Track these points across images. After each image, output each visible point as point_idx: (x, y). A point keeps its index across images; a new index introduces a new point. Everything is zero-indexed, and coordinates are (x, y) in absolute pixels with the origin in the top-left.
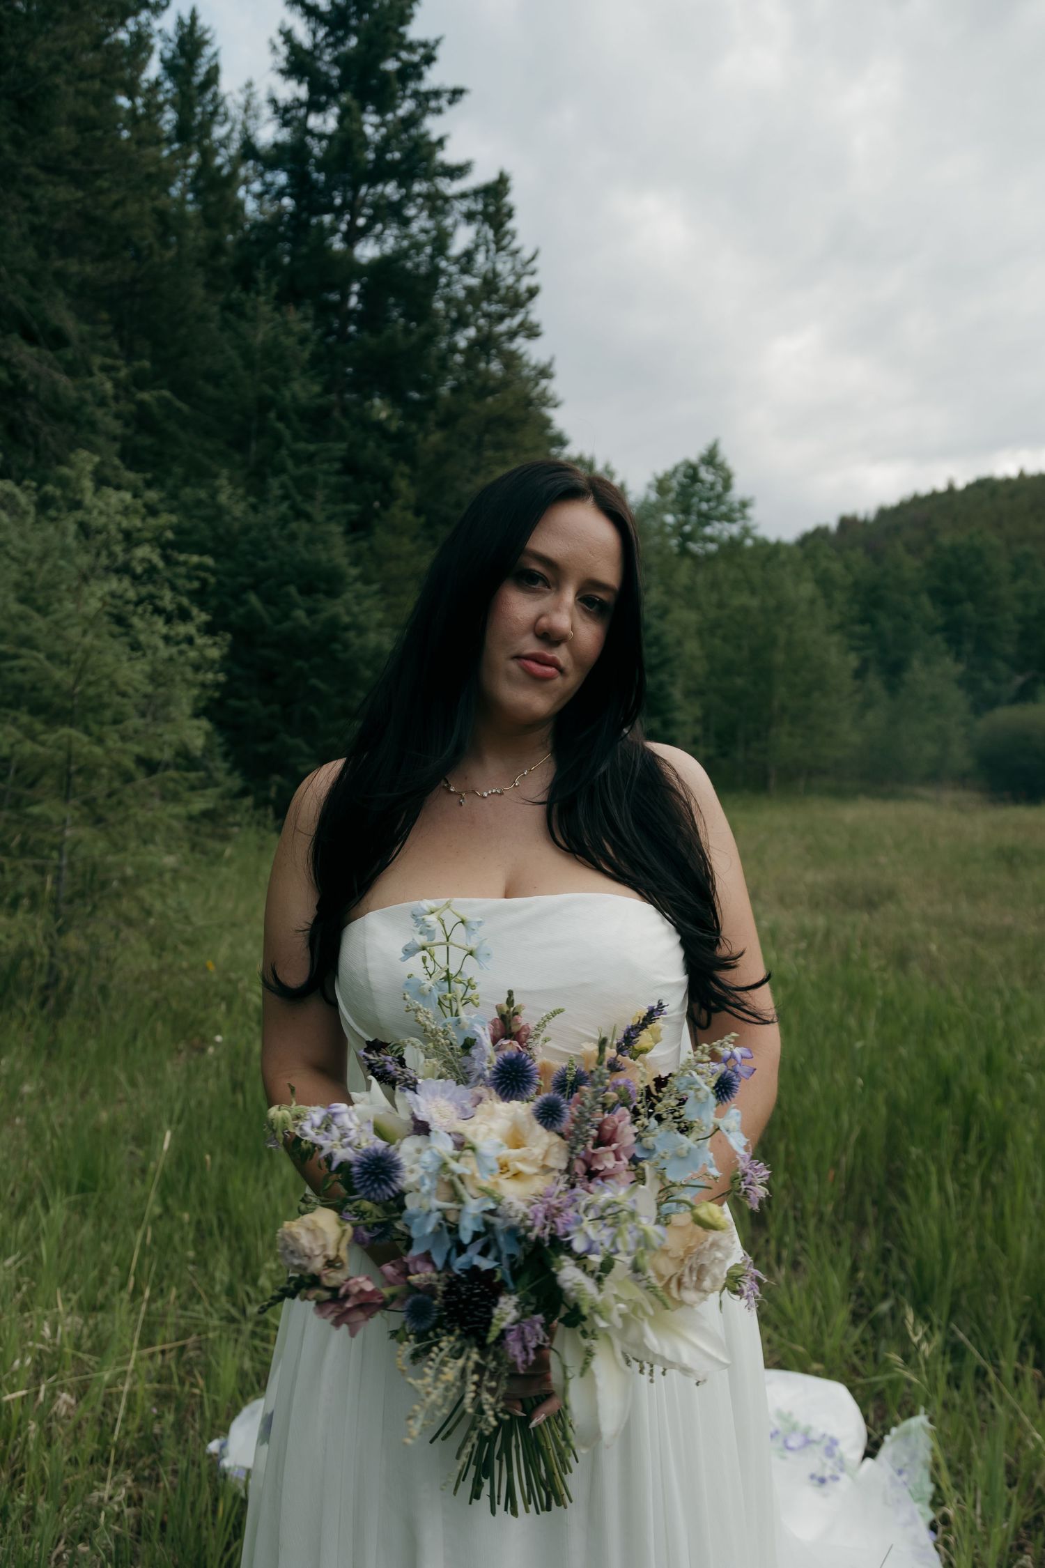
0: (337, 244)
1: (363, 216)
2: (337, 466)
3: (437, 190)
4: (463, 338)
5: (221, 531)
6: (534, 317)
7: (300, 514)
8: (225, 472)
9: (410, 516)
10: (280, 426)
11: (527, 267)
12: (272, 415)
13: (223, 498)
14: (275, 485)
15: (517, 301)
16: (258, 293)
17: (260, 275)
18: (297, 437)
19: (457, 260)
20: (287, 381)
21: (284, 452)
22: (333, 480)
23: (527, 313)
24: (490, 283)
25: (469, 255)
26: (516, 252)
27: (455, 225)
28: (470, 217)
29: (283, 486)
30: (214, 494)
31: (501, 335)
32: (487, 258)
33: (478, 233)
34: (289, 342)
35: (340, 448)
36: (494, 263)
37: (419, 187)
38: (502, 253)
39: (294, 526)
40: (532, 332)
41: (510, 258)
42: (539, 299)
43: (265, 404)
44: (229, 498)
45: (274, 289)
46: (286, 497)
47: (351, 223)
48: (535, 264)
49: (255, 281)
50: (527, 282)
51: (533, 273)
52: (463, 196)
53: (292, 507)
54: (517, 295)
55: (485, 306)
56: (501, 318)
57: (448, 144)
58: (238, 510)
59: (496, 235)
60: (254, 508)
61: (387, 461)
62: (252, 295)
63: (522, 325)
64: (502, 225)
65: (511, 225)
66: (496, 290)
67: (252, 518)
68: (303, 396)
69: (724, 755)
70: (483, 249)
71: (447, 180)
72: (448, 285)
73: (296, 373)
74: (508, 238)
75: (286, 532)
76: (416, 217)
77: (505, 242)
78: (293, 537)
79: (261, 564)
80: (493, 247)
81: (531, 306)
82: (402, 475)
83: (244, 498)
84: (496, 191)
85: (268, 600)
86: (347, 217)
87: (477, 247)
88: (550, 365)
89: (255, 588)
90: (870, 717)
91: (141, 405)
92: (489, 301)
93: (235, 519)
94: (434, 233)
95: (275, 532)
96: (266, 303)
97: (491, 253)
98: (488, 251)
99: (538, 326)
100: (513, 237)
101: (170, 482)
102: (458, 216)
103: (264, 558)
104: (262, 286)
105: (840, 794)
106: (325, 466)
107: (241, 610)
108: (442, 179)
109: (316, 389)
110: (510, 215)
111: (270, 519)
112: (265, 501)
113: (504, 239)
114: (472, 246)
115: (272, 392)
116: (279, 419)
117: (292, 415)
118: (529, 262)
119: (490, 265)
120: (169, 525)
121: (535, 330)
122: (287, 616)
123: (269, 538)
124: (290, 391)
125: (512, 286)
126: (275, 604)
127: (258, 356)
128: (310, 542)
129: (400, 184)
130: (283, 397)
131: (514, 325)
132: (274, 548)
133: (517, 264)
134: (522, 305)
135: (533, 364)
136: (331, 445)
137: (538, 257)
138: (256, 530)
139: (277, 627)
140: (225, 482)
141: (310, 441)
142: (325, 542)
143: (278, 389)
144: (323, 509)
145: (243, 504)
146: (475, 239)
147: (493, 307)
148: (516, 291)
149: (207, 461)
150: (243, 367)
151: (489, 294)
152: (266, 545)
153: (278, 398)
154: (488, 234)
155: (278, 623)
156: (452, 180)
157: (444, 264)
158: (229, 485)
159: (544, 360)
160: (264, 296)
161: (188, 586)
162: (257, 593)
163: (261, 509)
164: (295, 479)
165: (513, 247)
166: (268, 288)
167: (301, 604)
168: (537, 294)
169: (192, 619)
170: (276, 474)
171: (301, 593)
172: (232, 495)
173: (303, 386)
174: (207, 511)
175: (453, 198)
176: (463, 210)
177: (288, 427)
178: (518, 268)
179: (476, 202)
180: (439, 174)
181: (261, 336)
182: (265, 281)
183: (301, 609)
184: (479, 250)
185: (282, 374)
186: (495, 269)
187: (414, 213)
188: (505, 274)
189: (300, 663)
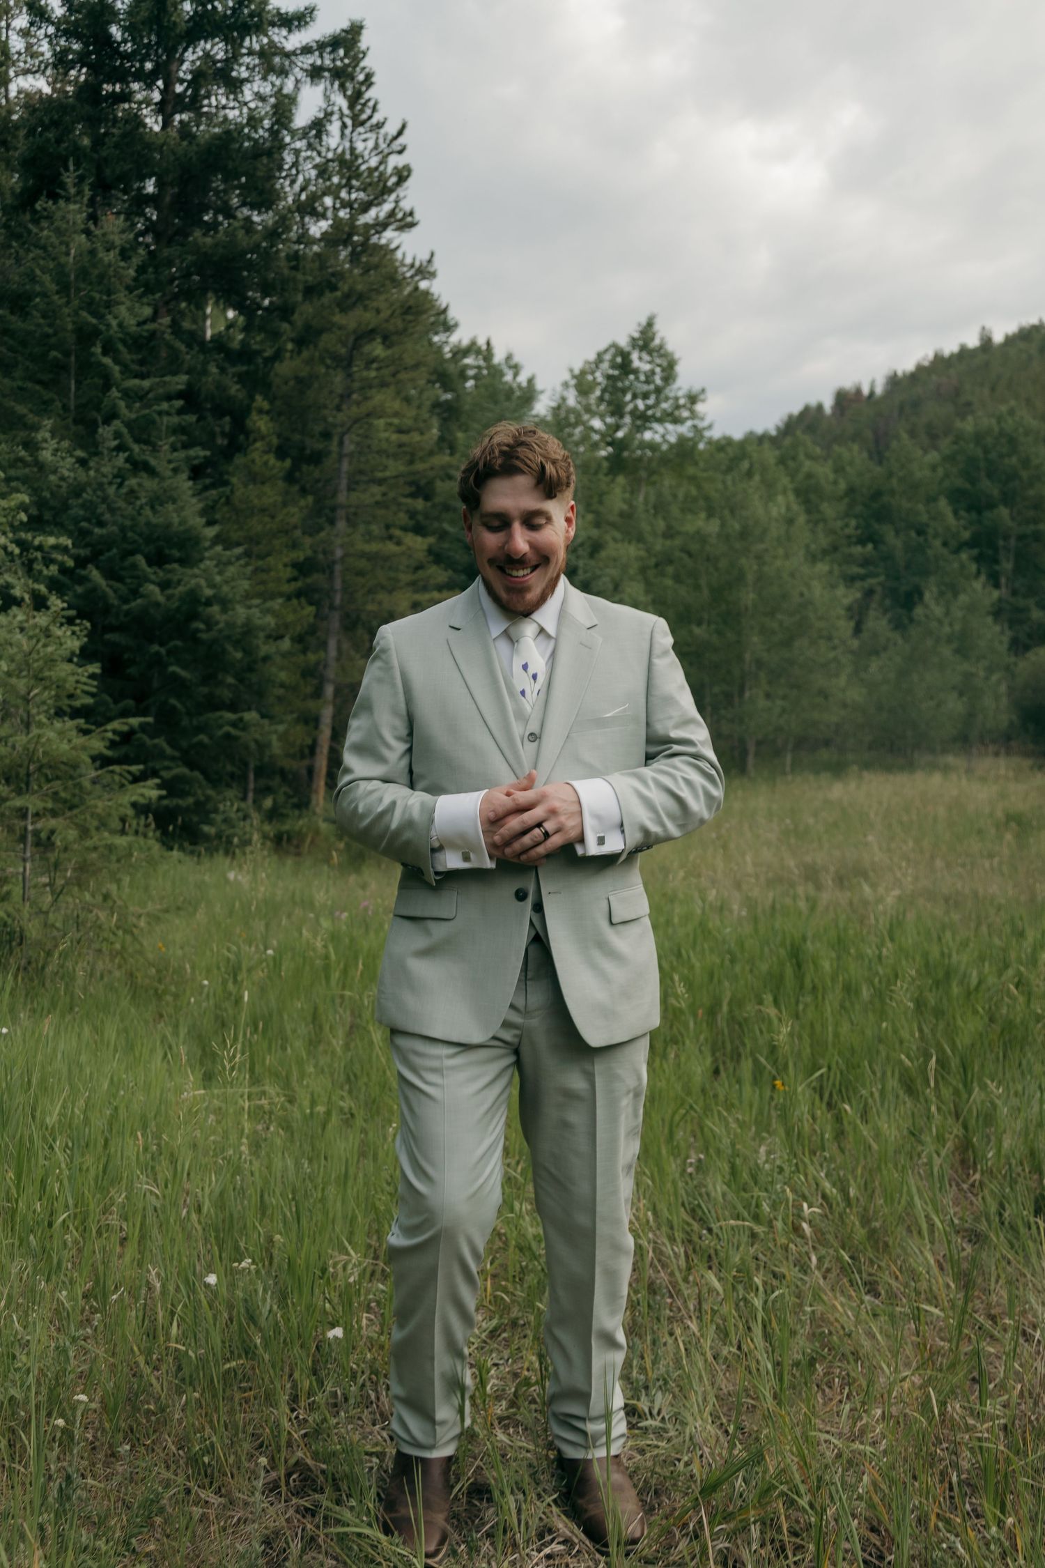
0: (153, 123)
1: (182, 81)
2: (179, 403)
3: (272, 43)
4: (318, 228)
5: (47, 494)
6: (406, 205)
7: (138, 466)
8: (48, 423)
9: (272, 460)
10: (107, 361)
11: (394, 145)
12: (98, 350)
13: (46, 455)
14: (105, 432)
15: (380, 188)
16: (68, 200)
17: (69, 179)
18: (128, 372)
19: (304, 133)
20: (109, 305)
21: (114, 393)
22: (175, 420)
23: (397, 202)
24: (348, 164)
25: (318, 126)
26: (379, 126)
27: (297, 88)
28: (315, 73)
29: (117, 435)
30: (31, 446)
31: (367, 226)
32: (343, 135)
33: (327, 98)
34: (109, 256)
35: (179, 381)
36: (351, 141)
37: (253, 42)
38: (361, 129)
39: (132, 482)
40: (406, 223)
41: (372, 136)
42: (410, 183)
43: (86, 336)
44: (54, 455)
45: (88, 193)
46: (120, 448)
47: (166, 92)
48: (401, 140)
49: (63, 186)
50: (394, 161)
51: (400, 152)
52: (306, 50)
53: (127, 460)
54: (383, 178)
55: (344, 194)
56: (365, 207)
58: (67, 467)
59: (351, 107)
60: (83, 462)
61: (234, 389)
62: (62, 203)
63: (392, 214)
64: (358, 94)
65: (370, 94)
66: (358, 176)
67: (82, 475)
68: (131, 322)
70: (335, 117)
71: (284, 32)
72: (295, 164)
73: (121, 295)
74: (368, 112)
75: (124, 490)
76: (247, 80)
77: (364, 117)
78: (132, 494)
79: (97, 530)
80: (349, 122)
81: (401, 192)
82: (260, 411)
83: (70, 452)
84: (348, 40)
85: (110, 574)
86: (160, 83)
87: (328, 115)
88: (430, 261)
89: (93, 559)
90: (874, 666)
92: (350, 188)
93: (63, 479)
94: (273, 100)
95: (111, 490)
96: (80, 212)
97: (348, 132)
98: (344, 126)
99: (411, 214)
100: (374, 109)
102: (300, 74)
103: (101, 524)
104: (73, 191)
105: (838, 770)
106: (165, 406)
107: (79, 589)
108: (276, 30)
109: (147, 311)
110: (368, 81)
111: (104, 476)
112: (97, 454)
113: (362, 111)
114: (321, 115)
115: (94, 321)
116: (105, 353)
117: (120, 347)
118: (395, 138)
119: (347, 145)
120: (23, 507)
121: (409, 219)
122: (135, 593)
123: (105, 499)
124: (116, 317)
125: (376, 169)
126: (120, 579)
127: (72, 277)
128: (156, 502)
129: (226, 40)
130: (108, 326)
131: (382, 215)
132: (112, 510)
133: (381, 141)
134: (391, 191)
135: (408, 261)
136: (167, 379)
137: (406, 132)
138: (89, 490)
139: (125, 607)
140: (48, 435)
141: (142, 376)
142: (174, 501)
143: (100, 317)
144: (170, 462)
145: (70, 460)
146: (324, 106)
147: (354, 196)
148: (381, 174)
149: (21, 409)
150: (57, 293)
151: (349, 179)
152: (102, 508)
153: (102, 327)
154: (341, 102)
155: (125, 601)
156: (290, 31)
157: (288, 139)
158: (53, 437)
159: (423, 256)
160: (75, 202)
161: (45, 572)
162: (97, 568)
163: (92, 464)
164: (128, 425)
165: (374, 121)
166: (80, 193)
167: (153, 577)
168: (408, 176)
169: (48, 608)
170: (107, 421)
171: (150, 564)
172: (57, 450)
173: (130, 309)
174: (27, 470)
175: (294, 53)
176: (305, 66)
177: (116, 361)
178: (383, 146)
179: (321, 56)
180: (273, 25)
181: (73, 251)
182: (75, 185)
183: (153, 582)
184: (330, 122)
185: (105, 298)
186: (352, 149)
187: (245, 75)
188: (366, 154)
189: (155, 648)
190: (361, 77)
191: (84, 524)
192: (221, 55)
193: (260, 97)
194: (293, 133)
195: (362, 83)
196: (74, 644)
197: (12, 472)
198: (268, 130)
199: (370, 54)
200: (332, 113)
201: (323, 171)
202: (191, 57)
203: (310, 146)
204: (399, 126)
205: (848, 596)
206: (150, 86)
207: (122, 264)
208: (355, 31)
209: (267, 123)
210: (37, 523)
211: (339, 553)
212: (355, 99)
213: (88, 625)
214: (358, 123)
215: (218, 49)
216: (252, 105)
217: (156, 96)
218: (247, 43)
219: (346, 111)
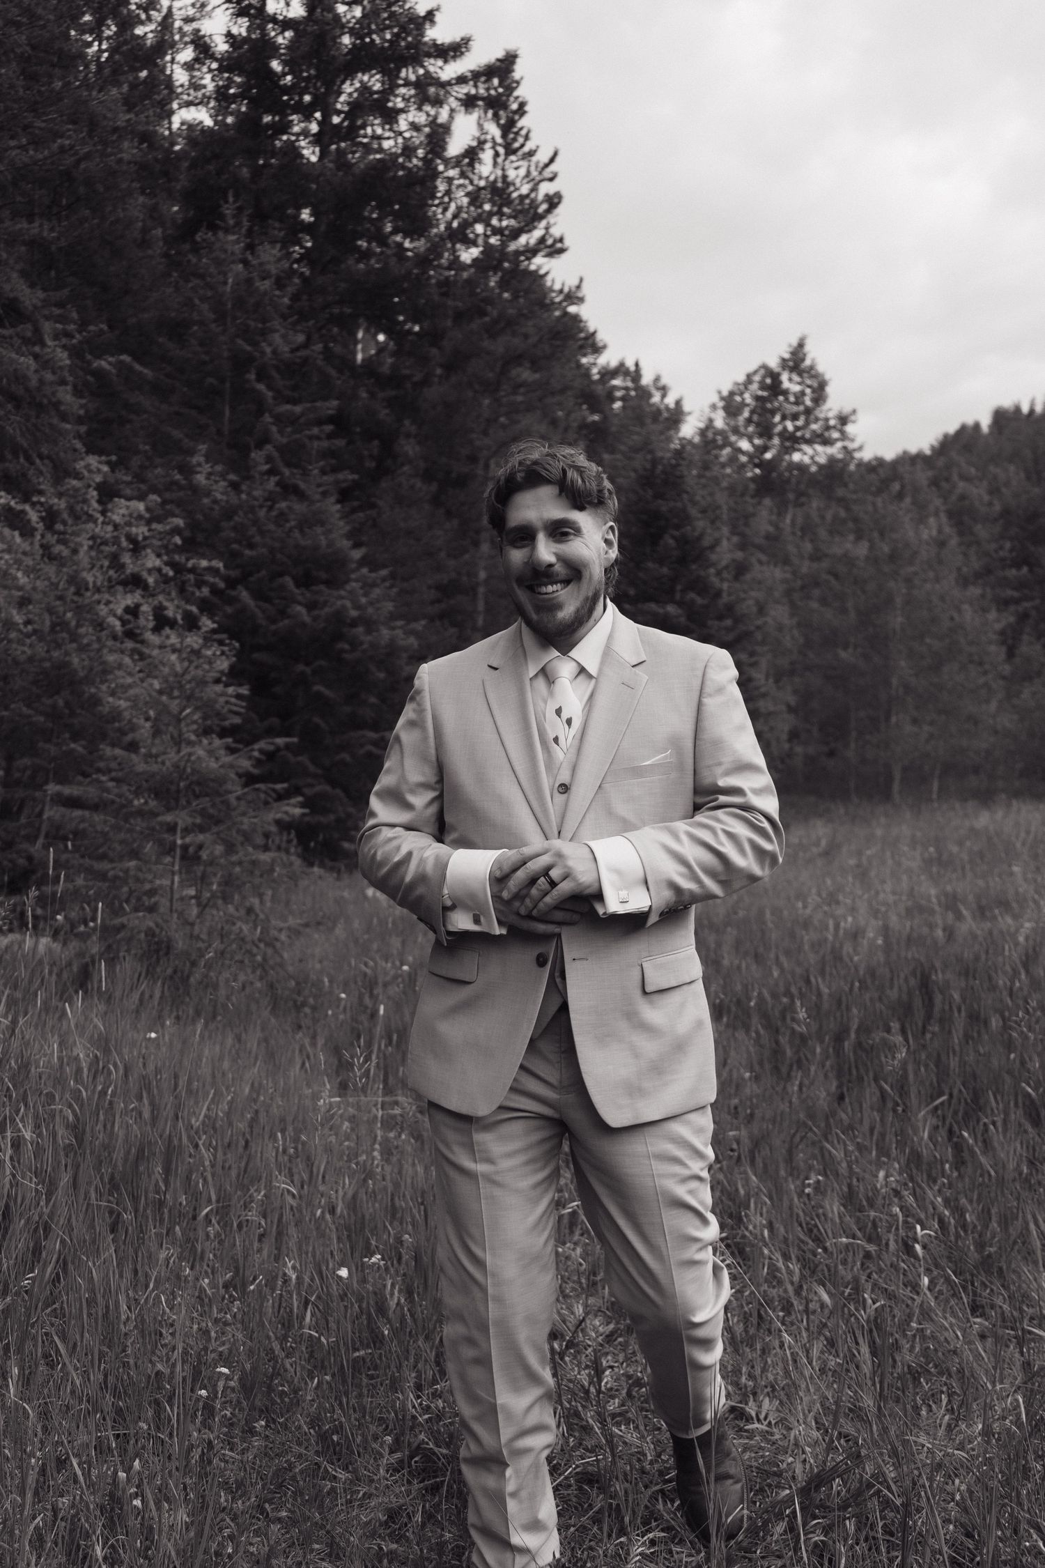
0: (311, 154)
1: (338, 113)
2: (329, 428)
3: (427, 73)
4: (468, 255)
5: (199, 517)
6: (556, 232)
7: (289, 490)
8: (203, 448)
9: (419, 483)
10: (261, 387)
11: (546, 172)
12: (252, 376)
13: (200, 479)
14: (257, 457)
15: (530, 214)
16: (227, 231)
17: (228, 210)
18: (281, 398)
19: (457, 161)
20: (264, 333)
21: (267, 418)
22: (325, 444)
23: (547, 228)
24: (499, 191)
25: (472, 154)
26: (531, 154)
27: (451, 117)
28: (469, 103)
29: (269, 459)
30: (187, 470)
31: (517, 253)
32: (495, 164)
33: (480, 126)
34: (265, 285)
35: (330, 407)
36: (503, 170)
37: (409, 73)
38: (513, 158)
39: (283, 505)
40: (555, 249)
41: (524, 164)
42: (560, 210)
43: (241, 363)
44: (208, 478)
45: (246, 224)
46: (271, 472)
47: (324, 123)
48: (553, 168)
49: (222, 217)
50: (545, 189)
51: (551, 179)
52: (461, 80)
53: (278, 484)
54: (534, 205)
55: (495, 222)
56: (516, 234)
57: (438, 17)
58: (220, 490)
59: (504, 136)
60: (235, 486)
61: (383, 413)
62: (221, 234)
63: (542, 240)
64: (511, 124)
65: (523, 122)
66: (509, 202)
67: (234, 500)
68: (285, 349)
69: (831, 754)
70: (488, 145)
71: (440, 63)
72: (448, 193)
73: (276, 323)
74: (521, 140)
75: (274, 513)
76: (402, 111)
77: (516, 145)
78: (282, 517)
79: (247, 552)
80: (501, 150)
81: (551, 218)
82: (408, 436)
83: (223, 476)
84: (503, 68)
85: (258, 595)
86: (318, 115)
87: (481, 143)
88: (578, 287)
89: (243, 580)
90: (1027, 692)
91: (100, 374)
92: (501, 215)
93: (215, 501)
94: (427, 130)
95: (262, 513)
96: (237, 242)
97: (500, 160)
98: (497, 155)
99: (561, 240)
100: (527, 138)
101: (136, 461)
102: (454, 104)
103: (251, 546)
104: (231, 222)
105: (986, 798)
106: (315, 431)
107: (229, 610)
108: (432, 61)
109: (301, 338)
110: (521, 111)
111: (255, 499)
112: (249, 478)
113: (515, 140)
114: (474, 144)
115: (249, 348)
116: (259, 380)
117: (274, 373)
118: (547, 165)
119: (499, 173)
120: (176, 531)
121: (559, 245)
122: (283, 613)
123: (255, 522)
124: (270, 345)
125: (527, 196)
126: (267, 600)
127: (229, 306)
128: (305, 524)
129: (383, 72)
130: (263, 353)
131: (533, 241)
132: (262, 533)
133: (533, 169)
134: (541, 217)
135: (557, 287)
136: (318, 404)
137: (558, 159)
138: (241, 513)
139: (273, 627)
140: (202, 459)
141: (295, 402)
142: (322, 524)
143: (255, 344)
144: (319, 485)
145: (223, 484)
146: (477, 134)
147: (505, 223)
148: (533, 201)
149: (177, 434)
150: (215, 321)
151: (501, 207)
152: (253, 531)
153: (257, 354)
154: (494, 131)
155: (274, 621)
156: (446, 62)
157: (441, 168)
158: (207, 462)
159: (571, 282)
160: (234, 234)
161: (198, 594)
162: (247, 588)
163: (244, 487)
164: (281, 449)
165: (526, 149)
166: (238, 224)
167: (300, 598)
168: (559, 203)
169: (199, 628)
170: (259, 446)
171: (298, 586)
172: (210, 474)
173: (284, 337)
174: (181, 494)
175: (449, 83)
176: (460, 96)
177: (270, 387)
178: (534, 173)
179: (476, 86)
180: (429, 55)
181: (230, 281)
182: (234, 216)
183: (300, 604)
184: (483, 150)
185: (260, 325)
186: (505, 177)
187: (400, 105)
188: (518, 182)
189: (301, 667)
190: (515, 106)
191: (235, 546)
192: (378, 87)
193: (415, 127)
194: (446, 162)
195: (515, 112)
196: (224, 665)
197: (167, 495)
198: (421, 159)
199: (523, 84)
200: (485, 142)
201: (475, 198)
202: (349, 88)
203: (463, 175)
204: (550, 154)
205: (998, 620)
206: (308, 117)
207: (277, 293)
208: (509, 60)
209: (421, 153)
210: (191, 546)
211: (482, 575)
212: (508, 128)
213: (237, 645)
214: (510, 151)
215: (375, 82)
216: (407, 135)
217: (314, 128)
218: (403, 74)
219: (499, 140)
